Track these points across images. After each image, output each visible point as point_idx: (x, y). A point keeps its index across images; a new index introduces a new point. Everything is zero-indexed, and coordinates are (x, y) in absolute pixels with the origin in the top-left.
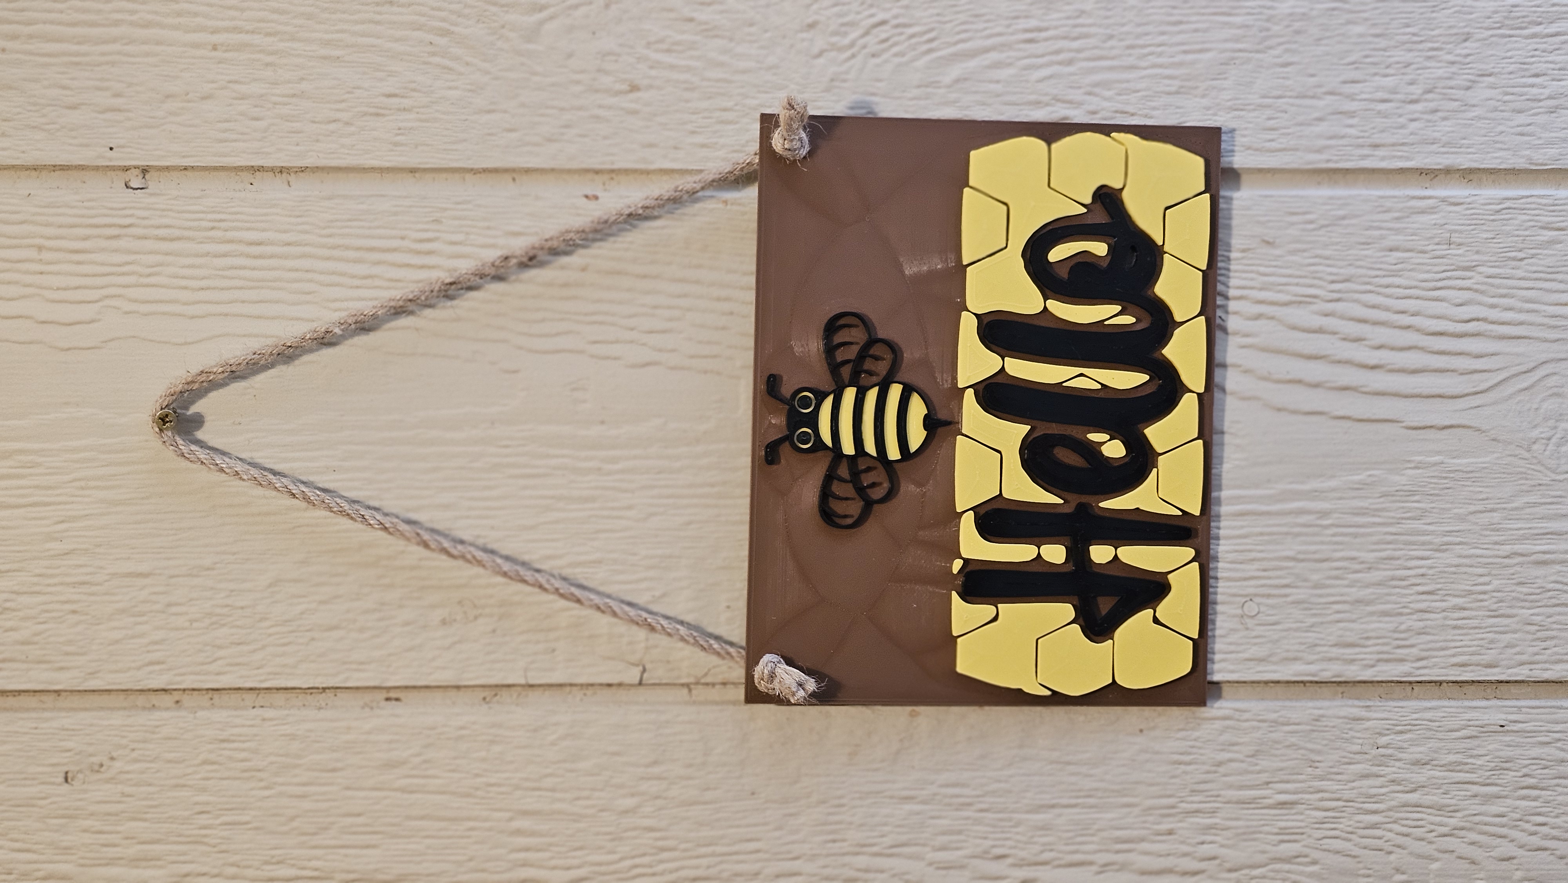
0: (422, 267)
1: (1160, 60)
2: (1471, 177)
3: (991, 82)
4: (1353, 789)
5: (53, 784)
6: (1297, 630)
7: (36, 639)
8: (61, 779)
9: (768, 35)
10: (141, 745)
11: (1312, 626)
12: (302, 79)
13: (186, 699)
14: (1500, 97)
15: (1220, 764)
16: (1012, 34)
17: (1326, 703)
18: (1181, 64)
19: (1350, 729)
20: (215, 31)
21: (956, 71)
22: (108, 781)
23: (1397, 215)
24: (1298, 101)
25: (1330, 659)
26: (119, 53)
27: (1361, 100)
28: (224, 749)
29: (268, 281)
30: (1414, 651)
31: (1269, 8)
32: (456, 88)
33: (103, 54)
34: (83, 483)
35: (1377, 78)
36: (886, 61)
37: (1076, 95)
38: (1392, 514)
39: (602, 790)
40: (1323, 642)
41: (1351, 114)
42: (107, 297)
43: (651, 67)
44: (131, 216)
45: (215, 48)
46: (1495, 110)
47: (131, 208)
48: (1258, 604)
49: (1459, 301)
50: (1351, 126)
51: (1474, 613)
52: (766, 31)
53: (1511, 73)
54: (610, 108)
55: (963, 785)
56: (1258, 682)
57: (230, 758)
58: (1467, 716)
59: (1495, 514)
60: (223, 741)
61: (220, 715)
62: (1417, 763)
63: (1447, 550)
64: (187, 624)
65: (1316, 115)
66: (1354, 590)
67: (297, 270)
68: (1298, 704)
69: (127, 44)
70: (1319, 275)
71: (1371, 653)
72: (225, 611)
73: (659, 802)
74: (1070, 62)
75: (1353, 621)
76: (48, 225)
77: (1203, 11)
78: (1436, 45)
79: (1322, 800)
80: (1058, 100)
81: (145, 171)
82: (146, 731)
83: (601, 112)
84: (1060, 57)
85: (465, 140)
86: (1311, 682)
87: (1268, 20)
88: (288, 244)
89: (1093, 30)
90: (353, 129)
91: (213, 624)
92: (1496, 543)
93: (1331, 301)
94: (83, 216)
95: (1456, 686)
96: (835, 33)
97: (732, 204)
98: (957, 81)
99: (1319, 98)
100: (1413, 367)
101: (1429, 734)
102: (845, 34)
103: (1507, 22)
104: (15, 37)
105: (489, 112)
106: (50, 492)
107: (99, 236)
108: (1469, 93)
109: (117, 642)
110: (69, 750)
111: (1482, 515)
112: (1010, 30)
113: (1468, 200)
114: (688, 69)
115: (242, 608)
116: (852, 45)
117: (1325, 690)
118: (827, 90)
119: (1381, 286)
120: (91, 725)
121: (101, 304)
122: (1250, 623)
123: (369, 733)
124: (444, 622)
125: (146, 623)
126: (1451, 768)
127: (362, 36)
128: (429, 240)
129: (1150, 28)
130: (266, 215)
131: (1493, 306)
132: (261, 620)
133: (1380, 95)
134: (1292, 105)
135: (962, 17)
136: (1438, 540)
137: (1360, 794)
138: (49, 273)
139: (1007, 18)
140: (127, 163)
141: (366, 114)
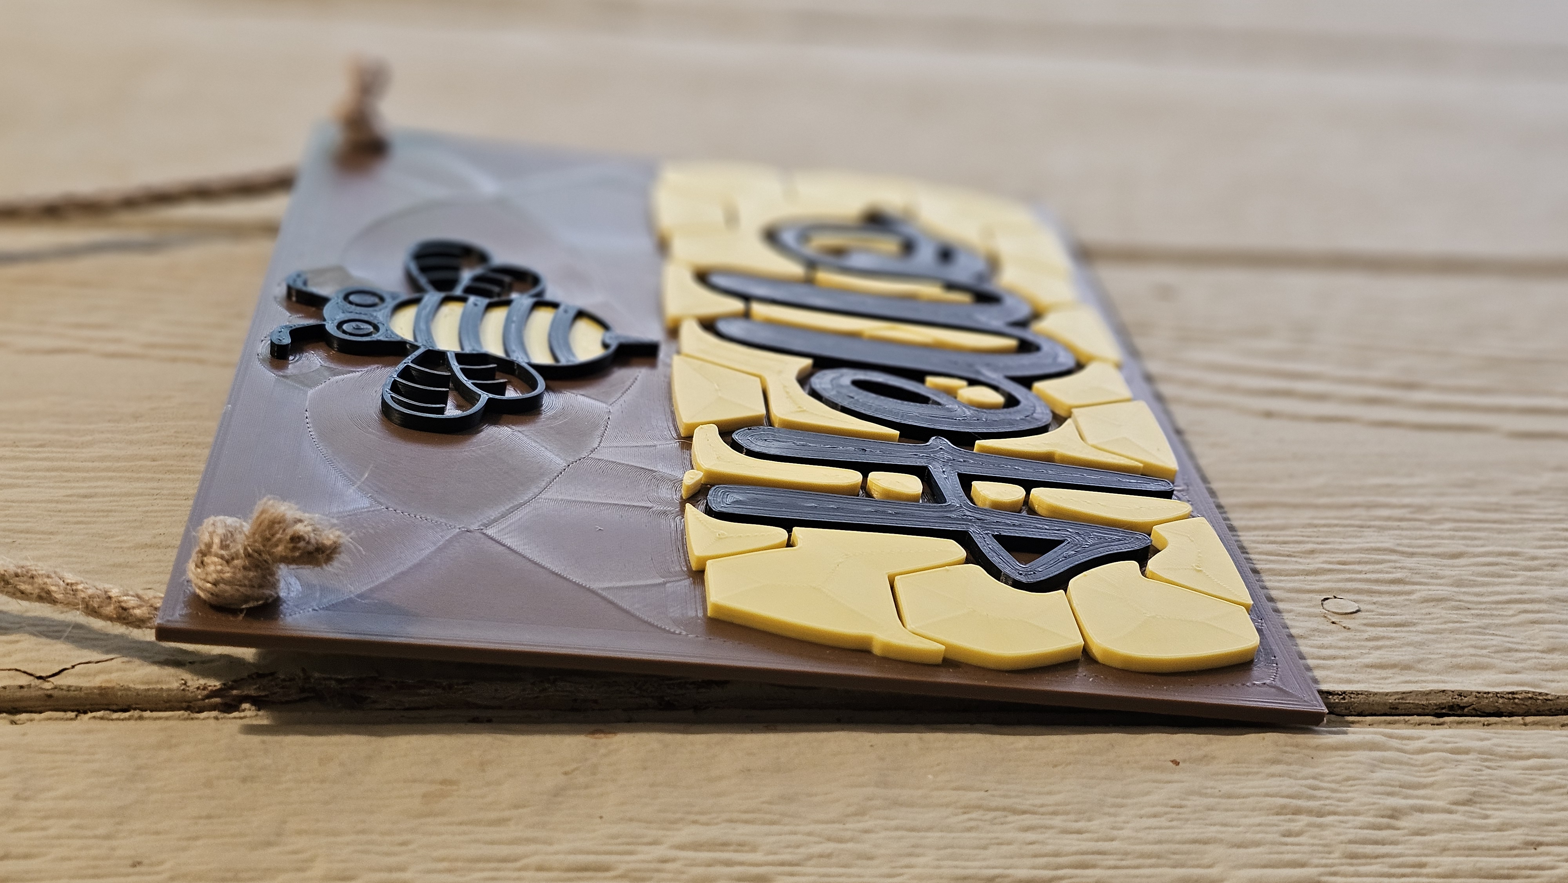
6: (1454, 632)
11: (1484, 628)
25: (1554, 668)
40: (1521, 647)
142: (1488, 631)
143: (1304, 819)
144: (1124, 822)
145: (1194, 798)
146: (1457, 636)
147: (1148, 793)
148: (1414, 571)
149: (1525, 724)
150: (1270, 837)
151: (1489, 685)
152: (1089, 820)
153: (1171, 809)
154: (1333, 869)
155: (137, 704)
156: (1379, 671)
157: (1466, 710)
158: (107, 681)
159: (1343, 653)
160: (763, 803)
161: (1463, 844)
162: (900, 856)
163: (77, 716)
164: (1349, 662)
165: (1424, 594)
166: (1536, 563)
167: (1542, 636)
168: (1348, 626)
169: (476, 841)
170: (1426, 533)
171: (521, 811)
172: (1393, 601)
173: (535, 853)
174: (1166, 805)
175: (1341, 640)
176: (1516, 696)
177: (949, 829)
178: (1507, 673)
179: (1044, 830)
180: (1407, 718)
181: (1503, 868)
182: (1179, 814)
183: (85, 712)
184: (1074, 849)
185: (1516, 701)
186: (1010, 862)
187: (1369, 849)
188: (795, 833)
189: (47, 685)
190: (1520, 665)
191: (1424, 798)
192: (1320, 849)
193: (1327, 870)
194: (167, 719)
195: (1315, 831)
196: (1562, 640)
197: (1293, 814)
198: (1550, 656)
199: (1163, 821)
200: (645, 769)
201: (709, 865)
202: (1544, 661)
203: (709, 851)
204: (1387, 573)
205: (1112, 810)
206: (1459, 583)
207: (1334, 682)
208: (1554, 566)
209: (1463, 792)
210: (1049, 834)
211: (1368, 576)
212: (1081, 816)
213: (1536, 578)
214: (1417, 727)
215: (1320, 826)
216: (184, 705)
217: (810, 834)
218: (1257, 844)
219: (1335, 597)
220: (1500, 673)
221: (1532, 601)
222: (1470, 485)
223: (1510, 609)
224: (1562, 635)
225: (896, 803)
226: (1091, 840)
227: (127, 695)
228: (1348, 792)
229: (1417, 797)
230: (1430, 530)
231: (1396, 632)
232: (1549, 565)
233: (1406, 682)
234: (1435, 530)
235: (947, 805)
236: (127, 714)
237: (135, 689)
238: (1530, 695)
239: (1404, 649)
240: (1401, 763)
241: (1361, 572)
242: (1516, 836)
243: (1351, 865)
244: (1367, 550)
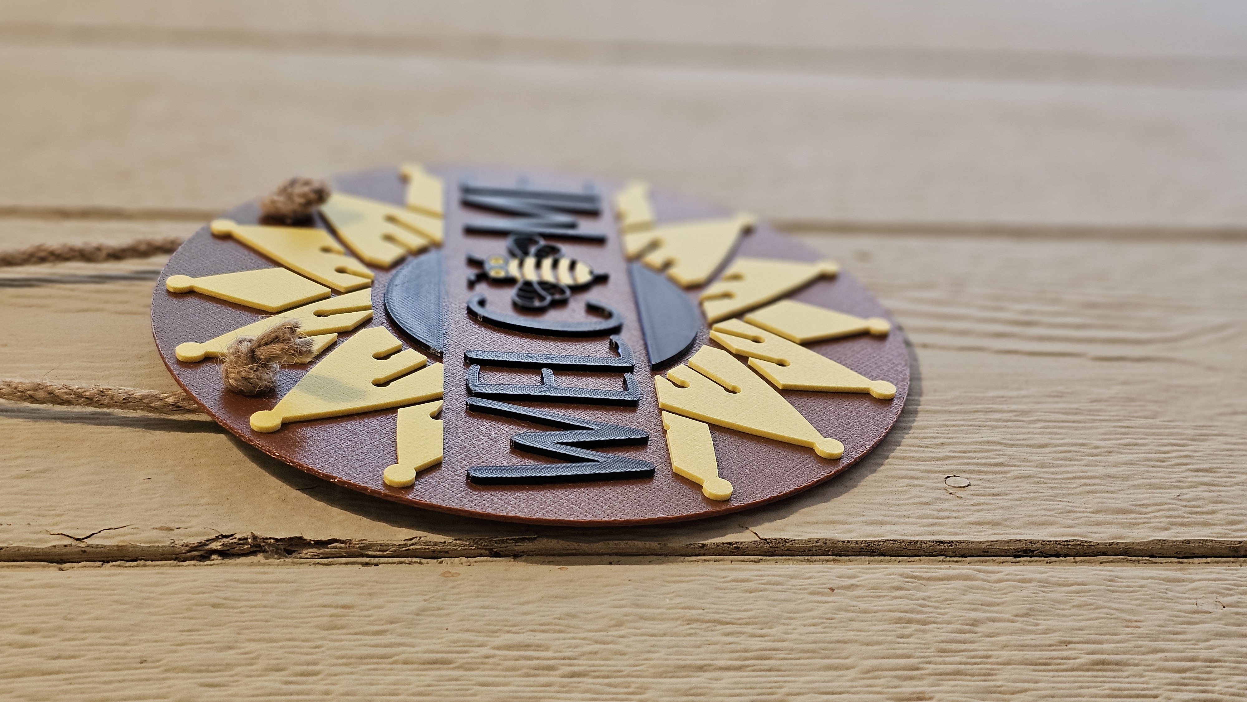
142: (1057, 499)
143: (914, 626)
144: (794, 629)
145: (842, 613)
146: (1035, 502)
147: (812, 610)
148: (1011, 457)
149: (1076, 562)
150: (889, 638)
151: (1051, 536)
152: (770, 628)
153: (824, 621)
154: (928, 660)
155: (142, 556)
156: (977, 527)
157: (1035, 553)
158: (121, 542)
159: (954, 514)
160: (555, 619)
161: (1018, 643)
162: (642, 652)
163: (102, 564)
164: (958, 521)
165: (1016, 473)
166: (1098, 450)
167: (1093, 502)
168: (960, 496)
169: (365, 645)
170: (1024, 430)
171: (394, 625)
172: (995, 478)
173: (403, 653)
174: (823, 618)
175: (954, 506)
176: (1069, 543)
177: (677, 635)
178: (1065, 527)
179: (739, 635)
180: (994, 558)
181: (1042, 658)
182: (830, 623)
183: (108, 562)
184: (758, 647)
185: (1069, 546)
186: (715, 656)
187: (954, 646)
188: (575, 638)
189: (82, 545)
190: (1075, 522)
191: (997, 612)
192: (922, 646)
193: (925, 660)
194: (162, 566)
195: (920, 635)
196: (1106, 505)
197: (906, 623)
198: (1097, 516)
199: (819, 629)
200: (478, 597)
201: (517, 660)
202: (1092, 519)
203: (517, 650)
204: (993, 458)
205: (787, 621)
206: (1042, 466)
207: (946, 535)
208: (1110, 452)
209: (1022, 608)
210: (743, 637)
211: (979, 461)
212: (764, 626)
213: (1096, 461)
214: (1001, 564)
215: (924, 631)
216: (174, 556)
217: (584, 639)
218: (880, 643)
219: (955, 476)
220: (1061, 527)
221: (1091, 477)
222: (1060, 395)
223: (1074, 483)
224: (1107, 501)
225: (643, 618)
226: (769, 641)
227: (136, 550)
228: (945, 608)
229: (992, 612)
230: (1028, 428)
231: (993, 499)
232: (1106, 452)
233: (994, 534)
234: (1031, 428)
235: (677, 619)
236: (135, 563)
237: (141, 546)
238: (1079, 543)
239: (997, 511)
240: (984, 589)
241: (975, 458)
242: (1054, 638)
243: (941, 657)
244: (981, 443)
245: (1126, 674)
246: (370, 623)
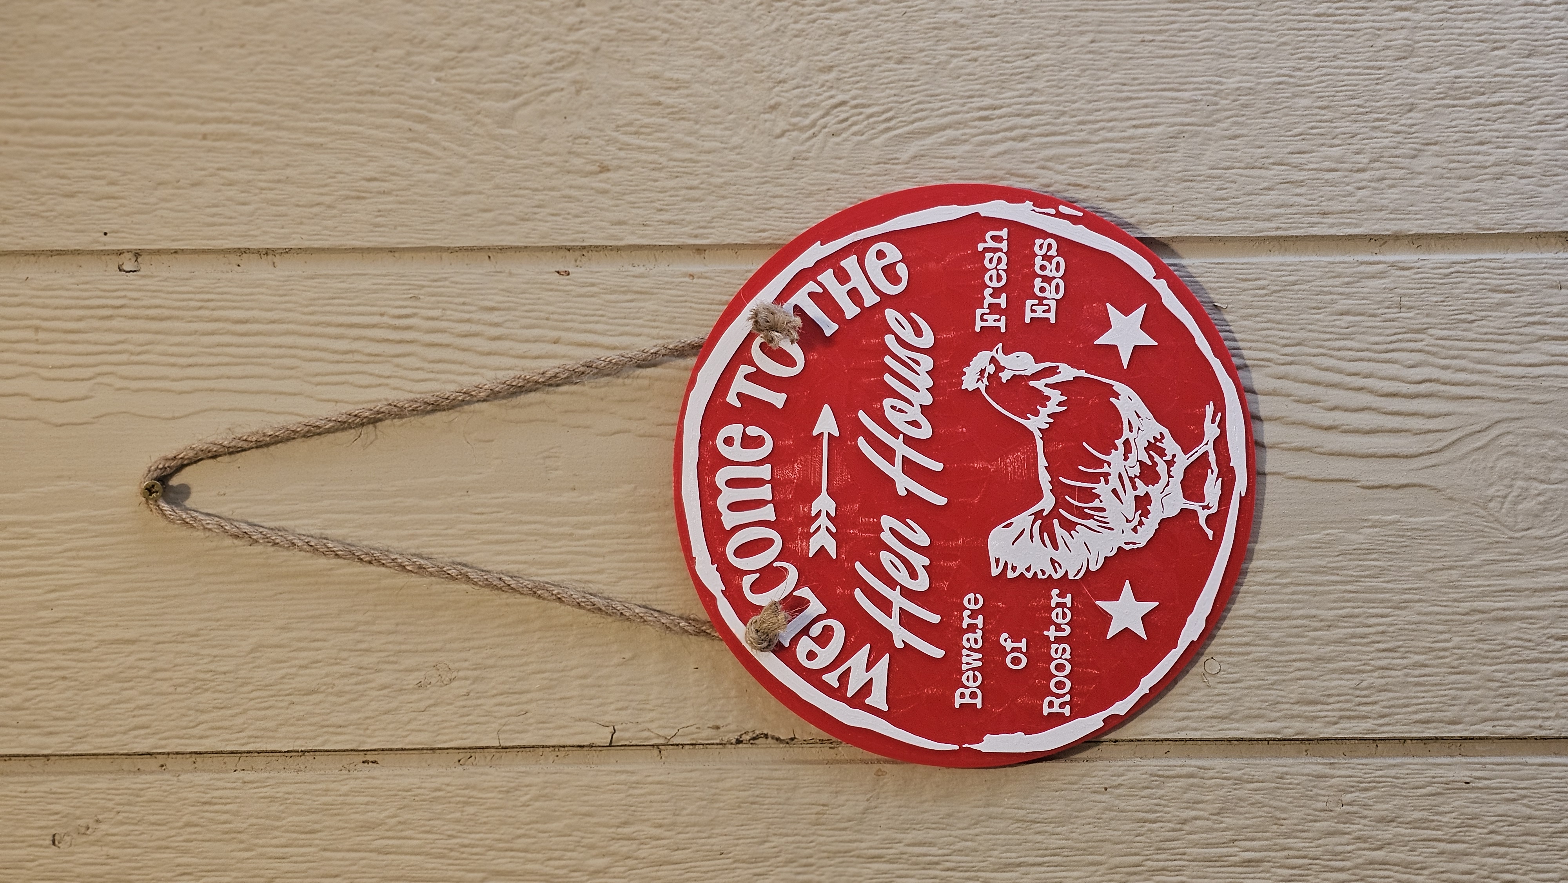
0: (400, 342)
1: (1110, 135)
2: (1420, 242)
3: (947, 158)
4: (1319, 846)
5: (41, 846)
6: (1258, 687)
7: (27, 704)
8: (49, 842)
9: (732, 116)
10: (127, 808)
11: (1273, 684)
12: (287, 165)
13: (170, 762)
14: (1445, 165)
15: (1185, 822)
16: (968, 112)
17: (1290, 761)
18: (1131, 138)
19: (1314, 787)
20: (205, 122)
21: (914, 148)
22: (93, 844)
23: (1346, 280)
24: (1247, 172)
25: (1293, 717)
26: (114, 144)
27: (1309, 170)
28: (207, 811)
29: (254, 357)
30: (1376, 707)
31: (1217, 83)
32: (434, 172)
33: (99, 145)
34: (74, 554)
35: (1323, 148)
36: (845, 140)
37: (1031, 170)
38: (1350, 572)
39: (573, 851)
40: (1284, 700)
41: (1299, 183)
42: (99, 374)
43: (620, 149)
44: (125, 297)
45: (205, 137)
46: (1441, 177)
47: (124, 290)
48: (1219, 662)
49: (1411, 362)
50: (1300, 195)
51: (1435, 670)
52: (730, 113)
53: (1456, 141)
54: (580, 188)
55: (931, 844)
56: (1222, 740)
57: (212, 820)
58: (1432, 773)
59: (1453, 572)
60: (205, 803)
61: (202, 778)
62: (1382, 820)
63: (1406, 607)
64: (172, 689)
65: (1265, 184)
66: (1315, 647)
67: (280, 347)
68: (1262, 762)
69: (122, 135)
70: (1271, 339)
71: (1333, 710)
72: (208, 676)
73: (630, 862)
74: (1023, 138)
75: (1315, 679)
76: (45, 307)
77: (1152, 87)
78: (1381, 116)
79: (1288, 857)
80: (1012, 175)
81: (137, 254)
82: (131, 795)
83: (573, 192)
84: (1013, 134)
85: (442, 221)
86: (1274, 740)
87: (1215, 95)
88: (273, 322)
89: (1045, 107)
90: (335, 212)
91: (197, 689)
92: (1455, 600)
93: (1283, 364)
94: (78, 298)
95: (1421, 744)
96: (796, 114)
97: (699, 278)
98: (915, 157)
99: (1267, 169)
100: (1368, 428)
101: (1394, 791)
102: (807, 114)
103: (1451, 93)
104: (16, 130)
105: (466, 193)
106: (42, 562)
107: (92, 317)
108: (1415, 161)
109: (104, 707)
110: (56, 814)
111: (1441, 573)
112: (965, 108)
113: (1417, 265)
114: (656, 150)
115: (225, 673)
116: (813, 124)
117: (1288, 747)
118: (789, 168)
119: (1333, 349)
120: (79, 789)
121: (92, 382)
122: (1212, 681)
123: (345, 795)
124: (420, 685)
125: (132, 688)
126: (1417, 825)
127: (345, 124)
128: (407, 316)
129: (1100, 104)
130: (252, 294)
131: (1445, 368)
132: (241, 686)
133: (1327, 164)
134: (1241, 175)
135: (918, 97)
136: (1396, 598)
137: (1327, 851)
138: (45, 353)
139: (962, 97)
140: (120, 248)
141: (347, 197)
143: (1148, 826)
144: (1076, 828)
145: (1108, 812)
146: (1258, 691)
147: (1091, 809)
148: (1257, 634)
160: (941, 817)
161: (1206, 840)
167: (1297, 690)
171: (851, 823)
173: (857, 848)
175: (1203, 696)
186: (1028, 853)
204: (1244, 636)
219: (1212, 659)
230: (1280, 594)
239: (1230, 703)
245: (1261, 869)
246: (839, 821)
